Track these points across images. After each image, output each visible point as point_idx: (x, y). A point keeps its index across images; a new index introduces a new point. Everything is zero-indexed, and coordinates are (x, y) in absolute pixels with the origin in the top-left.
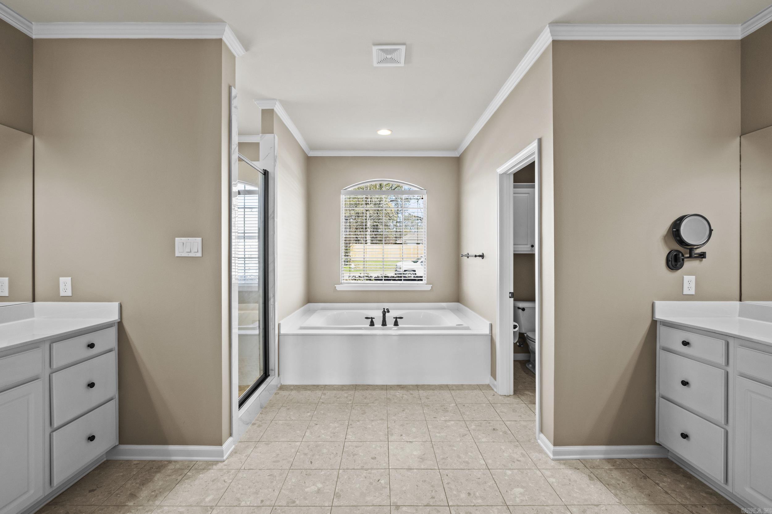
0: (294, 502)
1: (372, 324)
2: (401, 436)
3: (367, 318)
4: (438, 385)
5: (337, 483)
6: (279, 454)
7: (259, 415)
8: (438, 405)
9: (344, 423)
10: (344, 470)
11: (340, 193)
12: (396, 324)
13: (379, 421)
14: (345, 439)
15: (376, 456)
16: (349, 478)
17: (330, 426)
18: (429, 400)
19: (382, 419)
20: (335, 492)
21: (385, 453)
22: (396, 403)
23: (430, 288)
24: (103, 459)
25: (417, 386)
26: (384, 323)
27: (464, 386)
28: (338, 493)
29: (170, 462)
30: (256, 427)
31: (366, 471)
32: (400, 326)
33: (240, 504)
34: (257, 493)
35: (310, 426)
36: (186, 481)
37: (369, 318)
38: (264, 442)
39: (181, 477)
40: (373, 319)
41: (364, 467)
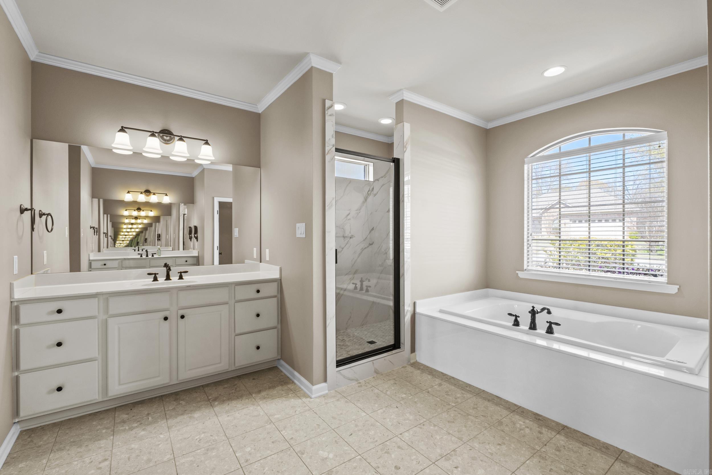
0: (303, 454)
1: (516, 323)
2: (455, 468)
3: (510, 314)
4: (604, 443)
5: (343, 464)
6: (343, 414)
7: (370, 378)
8: (562, 467)
9: (420, 420)
10: (362, 458)
11: (523, 163)
12: (550, 331)
13: (453, 438)
14: (401, 434)
15: (401, 468)
16: (355, 468)
17: (406, 415)
18: (557, 453)
19: (460, 439)
20: (332, 469)
21: (413, 471)
22: (504, 432)
23: (677, 291)
24: (274, 365)
25: (564, 427)
26: (533, 326)
27: (659, 469)
28: (333, 471)
29: (293, 382)
30: (357, 386)
31: (374, 473)
32: (556, 335)
33: (282, 431)
34: (297, 431)
35: (391, 406)
36: (284, 398)
37: (513, 315)
38: (347, 400)
39: (285, 394)
40: (518, 318)
41: (379, 468)
